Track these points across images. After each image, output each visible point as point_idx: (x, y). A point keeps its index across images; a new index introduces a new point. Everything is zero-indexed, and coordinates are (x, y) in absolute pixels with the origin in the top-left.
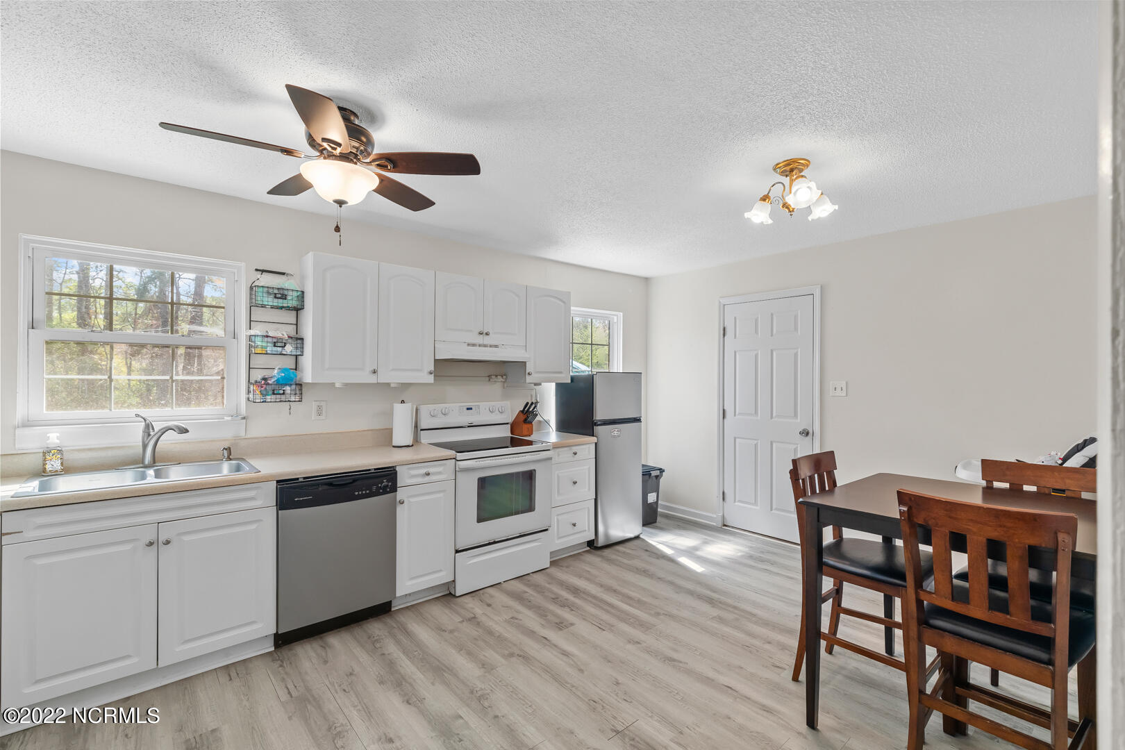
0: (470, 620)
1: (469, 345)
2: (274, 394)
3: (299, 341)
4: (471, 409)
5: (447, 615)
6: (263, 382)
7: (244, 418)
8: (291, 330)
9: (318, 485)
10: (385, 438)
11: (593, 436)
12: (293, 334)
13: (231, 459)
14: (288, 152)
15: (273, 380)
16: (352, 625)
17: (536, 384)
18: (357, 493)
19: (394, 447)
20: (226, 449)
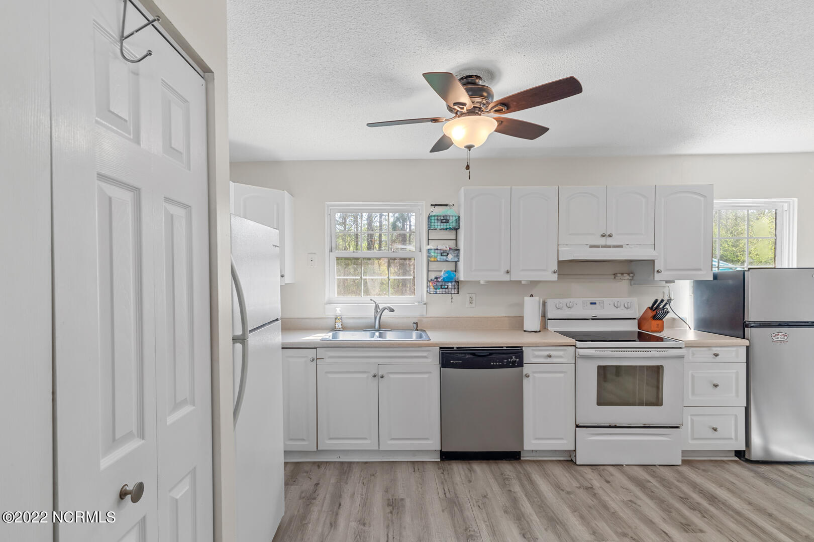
0: (587, 488)
1: (591, 247)
2: (441, 288)
3: (457, 251)
4: (595, 303)
5: (566, 477)
6: (435, 280)
7: (425, 304)
8: (452, 244)
9: (465, 353)
10: (517, 323)
11: (744, 338)
12: (453, 246)
13: (418, 330)
14: (435, 120)
15: (441, 279)
16: (491, 461)
17: (667, 282)
18: (492, 364)
19: (525, 331)
20: (415, 323)
